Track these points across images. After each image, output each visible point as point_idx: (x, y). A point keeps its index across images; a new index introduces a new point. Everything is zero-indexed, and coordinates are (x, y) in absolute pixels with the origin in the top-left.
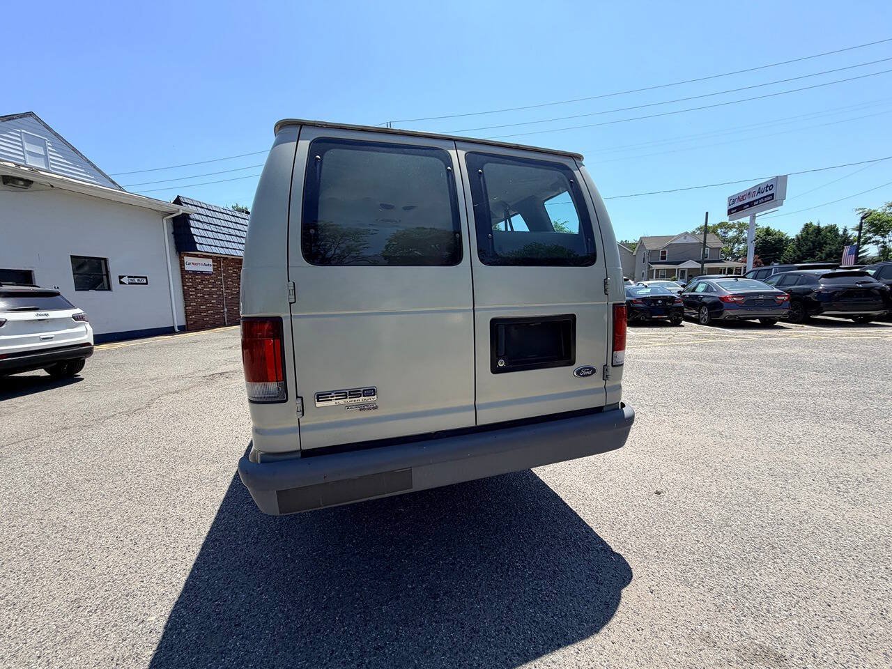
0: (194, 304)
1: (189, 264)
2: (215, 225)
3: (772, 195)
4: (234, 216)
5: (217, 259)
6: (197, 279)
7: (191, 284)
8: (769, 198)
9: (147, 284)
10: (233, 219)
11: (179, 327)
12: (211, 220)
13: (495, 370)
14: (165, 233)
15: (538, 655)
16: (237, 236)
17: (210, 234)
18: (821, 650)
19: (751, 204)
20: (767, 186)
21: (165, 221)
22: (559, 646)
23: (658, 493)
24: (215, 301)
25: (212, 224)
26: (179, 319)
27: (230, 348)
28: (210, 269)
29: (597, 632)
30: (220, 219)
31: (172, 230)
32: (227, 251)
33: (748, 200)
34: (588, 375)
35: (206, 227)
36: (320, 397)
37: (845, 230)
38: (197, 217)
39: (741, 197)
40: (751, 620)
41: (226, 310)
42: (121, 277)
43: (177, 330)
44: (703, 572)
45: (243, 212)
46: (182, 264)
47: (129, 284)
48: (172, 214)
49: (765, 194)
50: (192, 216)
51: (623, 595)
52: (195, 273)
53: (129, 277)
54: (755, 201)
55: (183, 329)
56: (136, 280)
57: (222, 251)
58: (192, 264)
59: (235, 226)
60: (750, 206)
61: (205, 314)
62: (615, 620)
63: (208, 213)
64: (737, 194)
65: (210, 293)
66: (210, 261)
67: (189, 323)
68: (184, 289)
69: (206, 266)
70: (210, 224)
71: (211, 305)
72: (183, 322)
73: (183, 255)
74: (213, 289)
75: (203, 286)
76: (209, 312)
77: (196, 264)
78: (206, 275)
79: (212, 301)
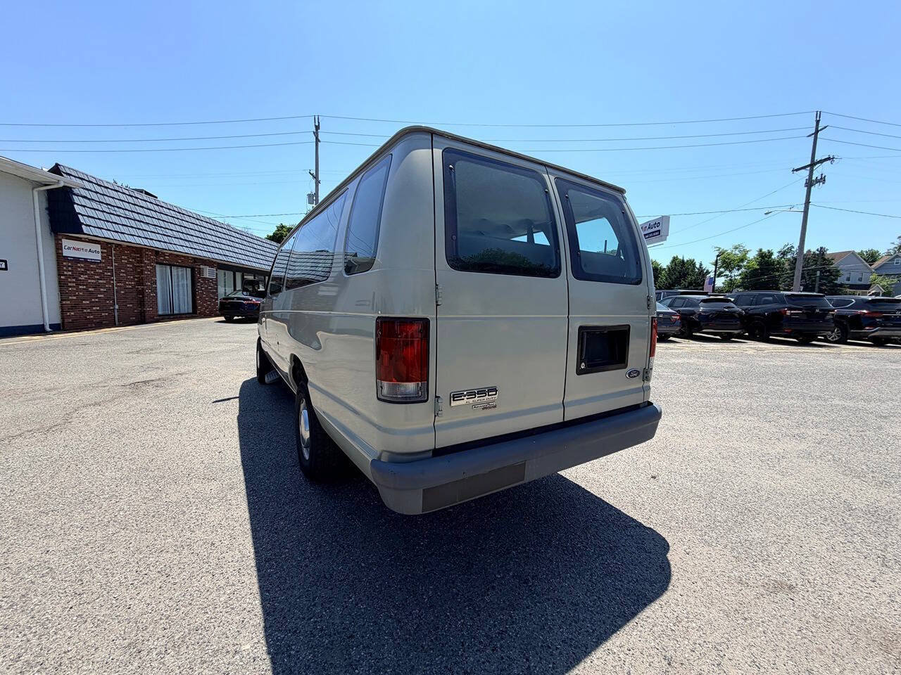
0: (75, 298)
1: (69, 248)
2: (107, 204)
3: (659, 231)
4: (132, 196)
5: (106, 245)
6: (79, 267)
7: (70, 273)
8: (657, 233)
9: (6, 269)
10: (130, 199)
11: (51, 326)
12: (102, 198)
13: (580, 372)
14: (37, 207)
15: (634, 615)
16: (135, 220)
17: (101, 215)
18: (811, 578)
20: (655, 224)
21: (36, 194)
22: (646, 605)
23: (654, 477)
24: (102, 296)
25: (102, 203)
26: (51, 315)
27: (138, 352)
28: (98, 257)
29: (666, 589)
30: (113, 198)
31: (45, 205)
32: (123, 237)
34: (635, 377)
35: (95, 205)
36: (456, 396)
37: (701, 265)
38: (83, 192)
40: (761, 564)
41: (117, 307)
43: (48, 329)
44: (715, 535)
45: (142, 192)
46: (59, 247)
48: (46, 185)
49: (654, 230)
50: (76, 191)
51: (669, 558)
52: (77, 260)
54: (646, 234)
55: (56, 329)
57: (116, 236)
58: (72, 248)
59: (133, 208)
61: (89, 311)
62: (674, 578)
63: (98, 189)
65: (96, 286)
66: (98, 248)
67: (66, 321)
68: (60, 279)
69: (92, 253)
70: (100, 202)
71: (97, 300)
72: (57, 320)
73: (60, 237)
74: (101, 281)
75: (86, 276)
76: (94, 308)
77: (78, 249)
78: (92, 263)
79: (99, 296)
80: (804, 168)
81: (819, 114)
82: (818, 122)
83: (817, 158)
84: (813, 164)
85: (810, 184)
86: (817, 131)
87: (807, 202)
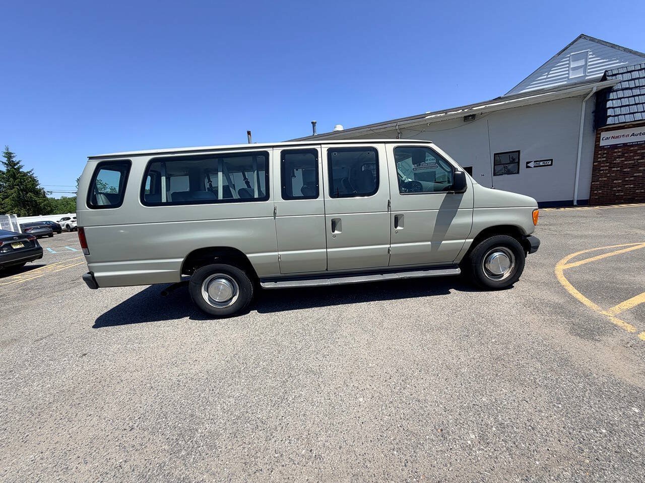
0: (606, 179)
6: (616, 152)
7: (605, 159)
9: (551, 165)
11: (578, 201)
14: (583, 114)
21: (584, 104)
26: (581, 194)
31: (592, 109)
38: (625, 85)
42: (528, 163)
43: (575, 203)
46: (598, 140)
47: (534, 167)
48: (589, 94)
50: (615, 88)
52: (615, 147)
53: (535, 162)
55: (582, 203)
56: (541, 164)
58: (608, 139)
67: (592, 197)
68: (594, 166)
69: (634, 136)
71: (632, 179)
72: (585, 196)
73: (599, 132)
74: (641, 161)
75: (623, 159)
76: (626, 186)
77: (617, 137)
78: (632, 146)
79: (635, 175)
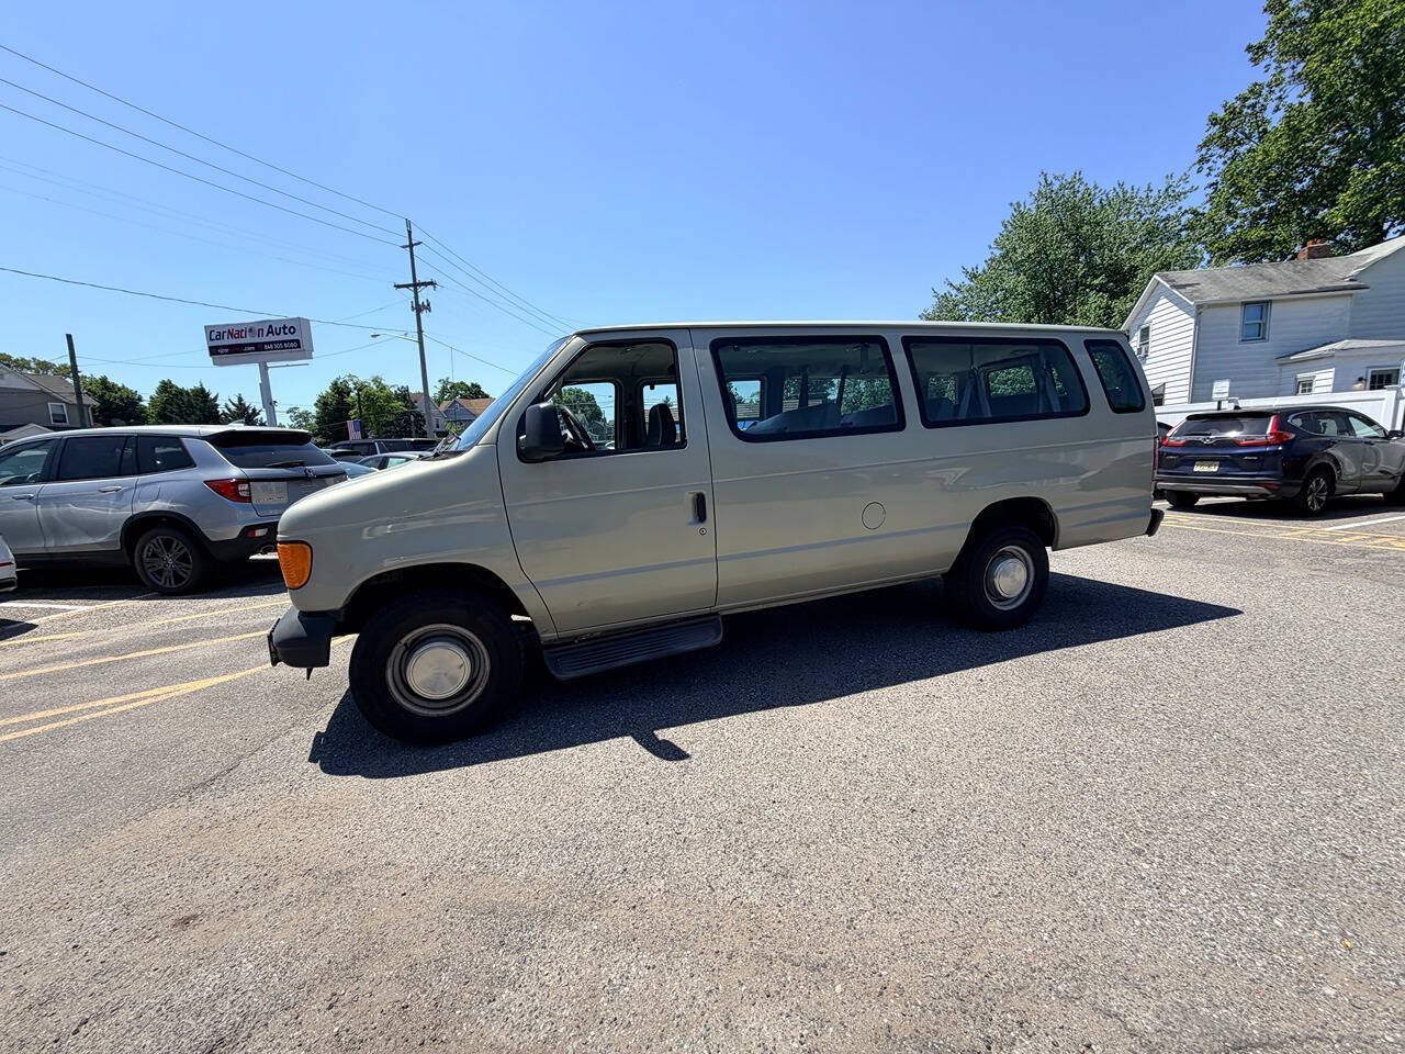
3: (298, 341)
8: (292, 345)
19: (259, 347)
20: (285, 327)
33: (249, 340)
39: (234, 331)
49: (282, 337)
54: (268, 343)
60: (257, 350)
64: (227, 325)
80: (407, 286)
81: (408, 223)
82: (410, 232)
83: (420, 279)
84: (416, 285)
85: (419, 308)
86: (411, 246)
87: (420, 332)
